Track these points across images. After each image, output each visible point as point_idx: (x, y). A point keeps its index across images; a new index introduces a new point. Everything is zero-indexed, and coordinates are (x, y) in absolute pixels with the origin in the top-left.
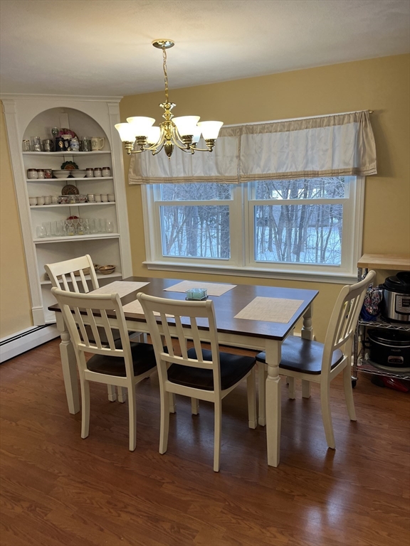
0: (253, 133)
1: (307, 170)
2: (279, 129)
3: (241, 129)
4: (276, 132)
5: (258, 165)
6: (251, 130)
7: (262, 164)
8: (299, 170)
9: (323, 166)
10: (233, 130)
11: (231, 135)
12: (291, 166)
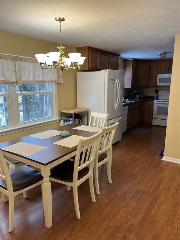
0: (21, 61)
1: (44, 80)
2: (32, 61)
3: (16, 58)
4: (31, 62)
5: (24, 77)
6: (21, 60)
7: (26, 76)
8: (41, 80)
9: (47, 79)
10: (12, 58)
11: (11, 60)
12: (37, 78)
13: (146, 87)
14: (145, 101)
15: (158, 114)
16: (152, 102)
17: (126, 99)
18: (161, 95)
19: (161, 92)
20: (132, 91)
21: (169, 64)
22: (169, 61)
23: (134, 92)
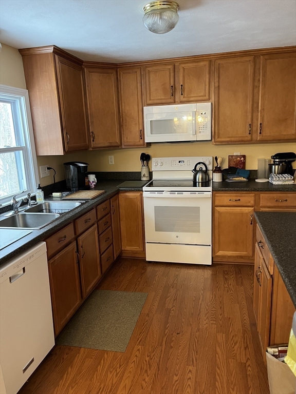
13: (115, 147)
14: (118, 192)
15: (158, 229)
16: (138, 194)
17: (54, 194)
18: (158, 168)
19: (159, 159)
20: (73, 164)
21: (172, 74)
22: (170, 67)
23: (79, 167)
